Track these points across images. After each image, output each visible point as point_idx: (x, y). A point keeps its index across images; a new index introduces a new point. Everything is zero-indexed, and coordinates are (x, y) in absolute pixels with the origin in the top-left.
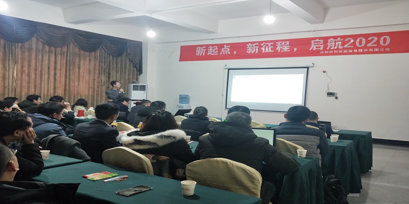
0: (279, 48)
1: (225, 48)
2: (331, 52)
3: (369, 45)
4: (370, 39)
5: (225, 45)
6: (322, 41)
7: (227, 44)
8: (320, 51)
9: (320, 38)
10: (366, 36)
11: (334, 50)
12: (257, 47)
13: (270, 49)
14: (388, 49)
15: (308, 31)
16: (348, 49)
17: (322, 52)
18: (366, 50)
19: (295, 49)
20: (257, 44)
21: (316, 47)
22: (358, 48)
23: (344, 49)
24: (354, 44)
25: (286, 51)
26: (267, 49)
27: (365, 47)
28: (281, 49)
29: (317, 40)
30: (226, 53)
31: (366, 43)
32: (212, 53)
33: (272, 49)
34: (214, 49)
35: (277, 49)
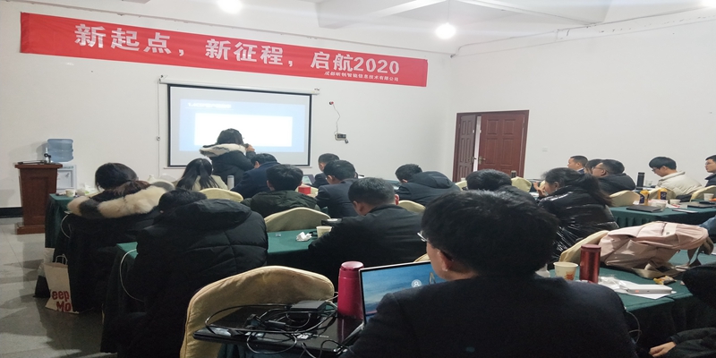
0: (264, 57)
1: (157, 40)
2: (338, 74)
3: (379, 71)
4: (380, 62)
5: (158, 34)
6: (328, 56)
7: (163, 32)
8: (325, 70)
9: (325, 51)
10: (377, 57)
11: (342, 71)
12: (226, 49)
13: (250, 56)
14: (396, 79)
15: (308, 37)
16: (358, 72)
17: (327, 73)
18: (376, 77)
19: (291, 63)
20: (228, 42)
21: (320, 64)
22: (369, 74)
23: (354, 72)
24: (364, 66)
25: (276, 63)
26: (244, 55)
27: (375, 73)
28: (269, 60)
29: (321, 53)
30: (161, 51)
31: (377, 68)
32: (124, 45)
33: (253, 57)
34: (129, 38)
35: (262, 57)
